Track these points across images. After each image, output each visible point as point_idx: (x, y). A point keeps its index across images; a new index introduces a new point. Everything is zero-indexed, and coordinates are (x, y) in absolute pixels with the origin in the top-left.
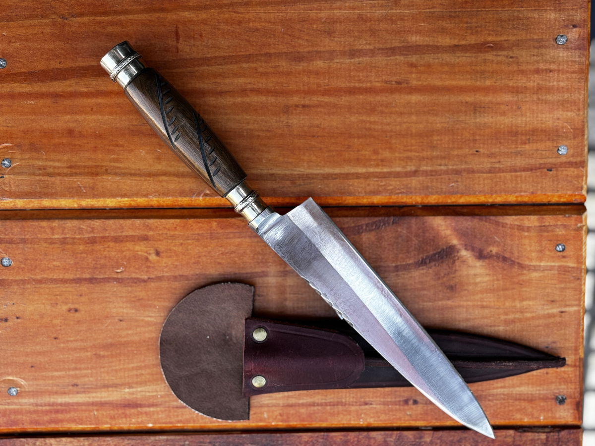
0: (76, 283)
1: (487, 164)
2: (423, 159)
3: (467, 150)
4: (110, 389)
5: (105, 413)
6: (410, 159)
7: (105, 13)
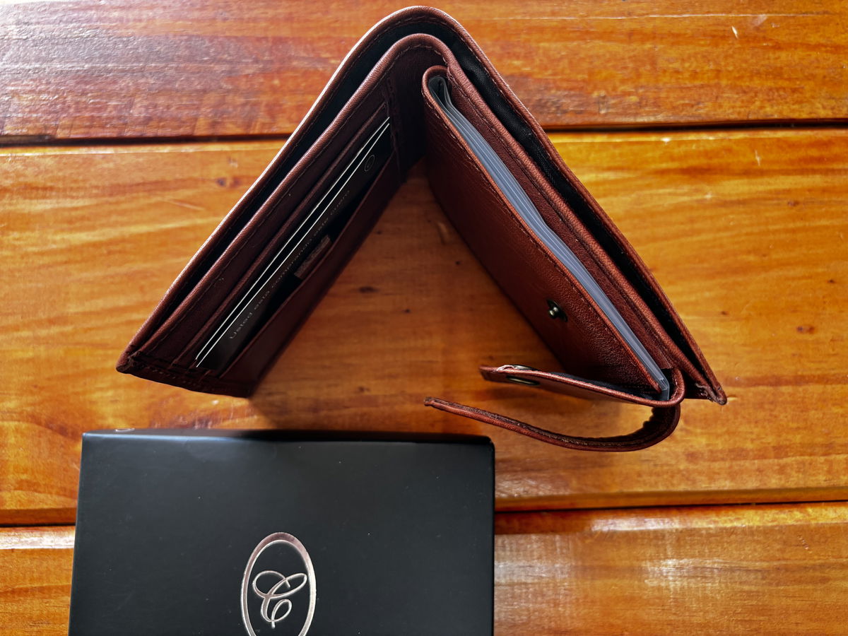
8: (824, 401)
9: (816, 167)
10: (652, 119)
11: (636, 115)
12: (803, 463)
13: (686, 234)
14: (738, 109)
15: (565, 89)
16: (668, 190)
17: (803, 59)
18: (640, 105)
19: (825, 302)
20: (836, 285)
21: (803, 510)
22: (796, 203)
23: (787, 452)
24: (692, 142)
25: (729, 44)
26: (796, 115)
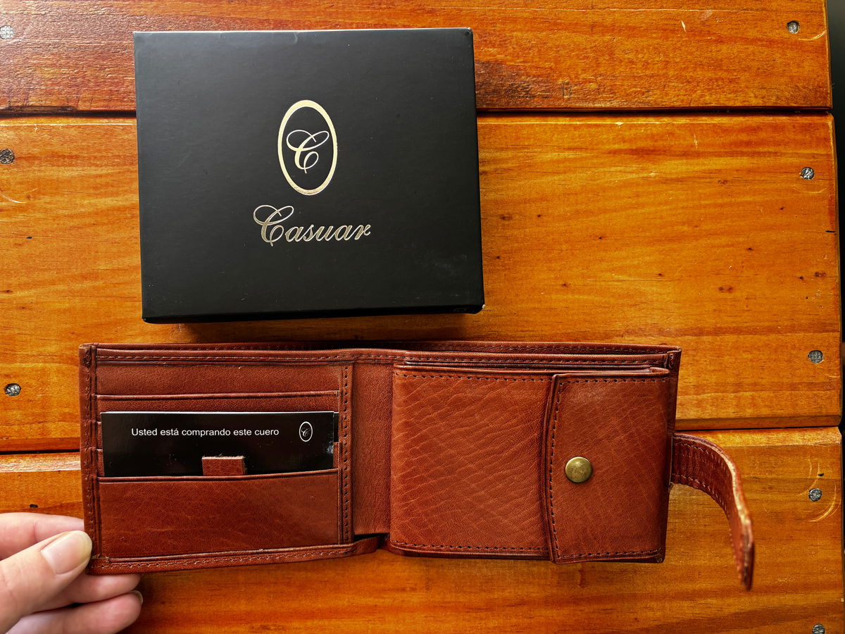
0: (720, 328)
4: (674, 176)
5: (681, 141)
8: (737, 348)
9: (745, 150)
10: (608, 105)
11: (594, 100)
12: (717, 398)
13: (633, 207)
14: (681, 97)
15: (534, 76)
16: (619, 168)
17: (741, 52)
18: (598, 91)
19: (743, 267)
20: (754, 252)
21: (715, 436)
22: (725, 182)
23: (704, 390)
24: (641, 125)
25: (678, 37)
26: (731, 104)
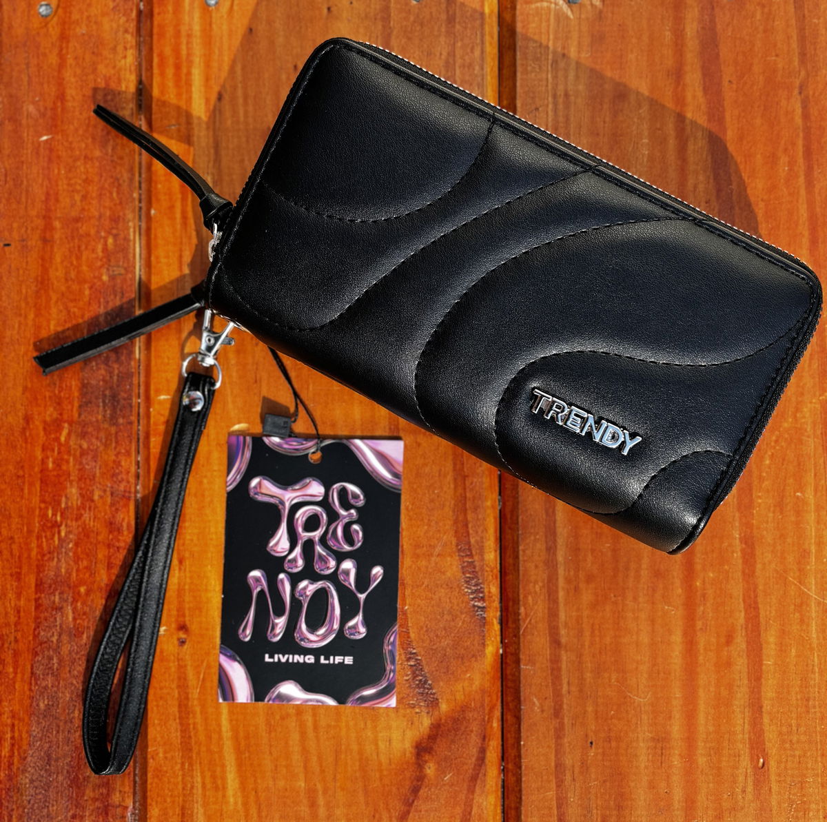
1: (571, 760)
2: (580, 656)
3: (594, 728)
6: (580, 633)
7: (808, 152)
